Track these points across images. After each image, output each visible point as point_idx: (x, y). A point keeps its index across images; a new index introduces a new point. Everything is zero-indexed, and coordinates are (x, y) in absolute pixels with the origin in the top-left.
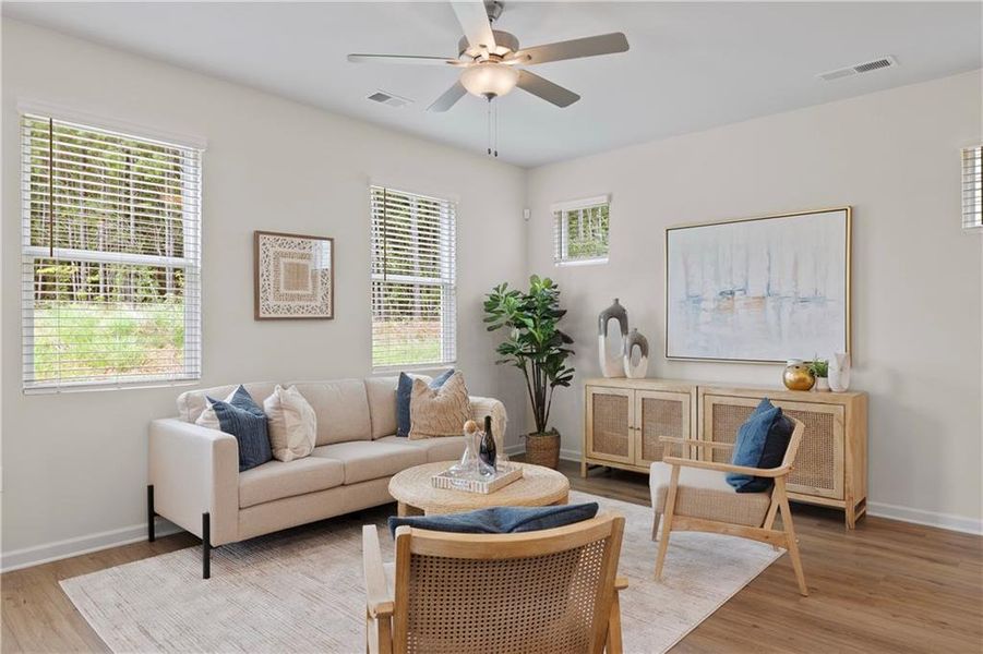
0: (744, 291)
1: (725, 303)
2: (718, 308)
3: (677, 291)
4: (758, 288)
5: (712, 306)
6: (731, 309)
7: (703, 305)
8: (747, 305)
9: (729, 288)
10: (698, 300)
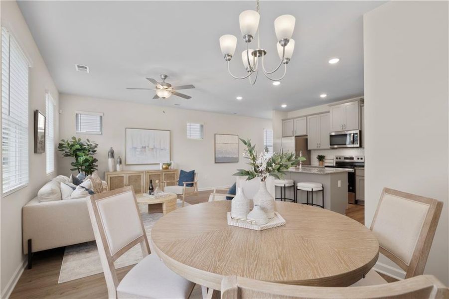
0: (148, 147)
1: (143, 149)
2: (141, 151)
3: (129, 146)
4: (151, 146)
5: (139, 150)
6: (145, 151)
7: (137, 150)
8: (149, 150)
9: (144, 146)
10: (136, 148)
